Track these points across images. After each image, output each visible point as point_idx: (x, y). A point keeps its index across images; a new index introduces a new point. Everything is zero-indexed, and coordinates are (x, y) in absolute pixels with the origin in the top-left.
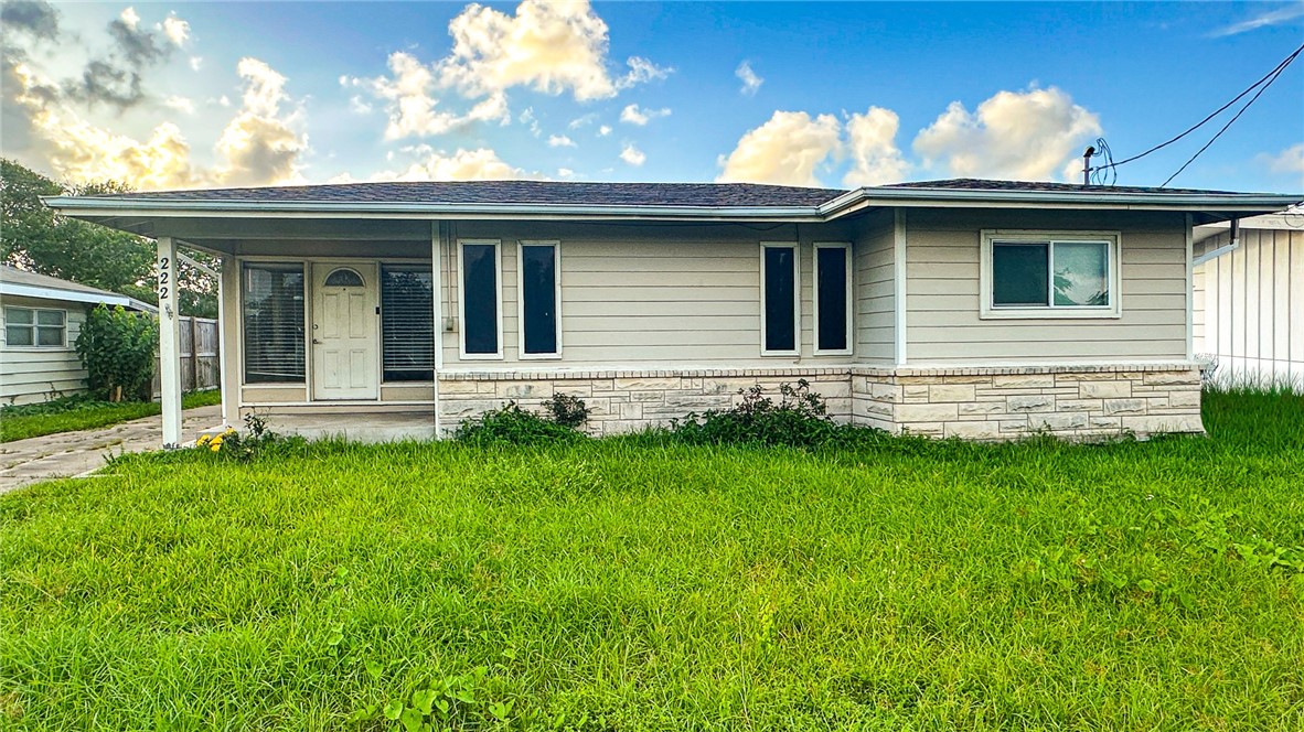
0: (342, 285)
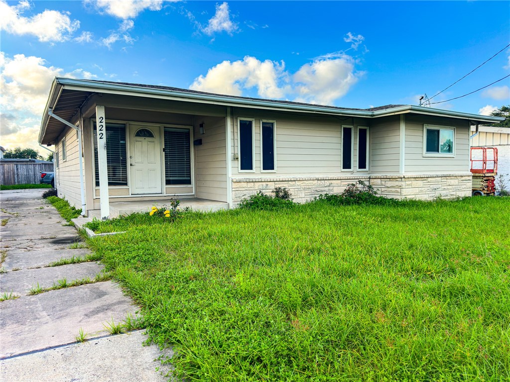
0: (144, 136)
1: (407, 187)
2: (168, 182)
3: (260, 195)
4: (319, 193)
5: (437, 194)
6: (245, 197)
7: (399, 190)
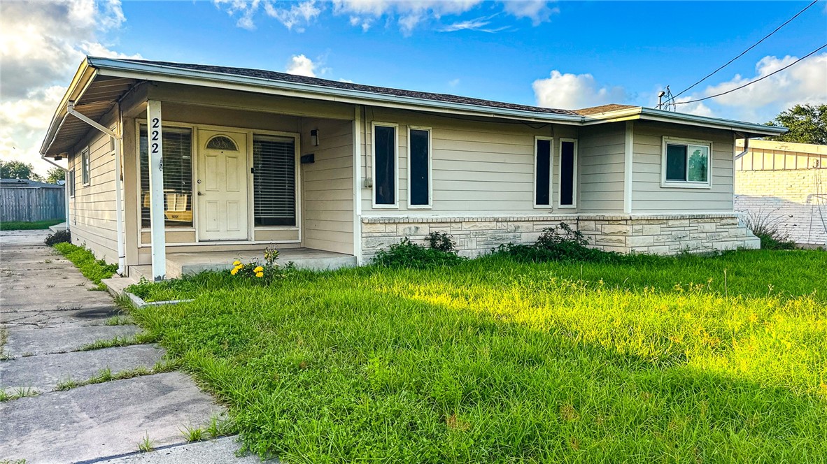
0: (220, 149)
1: (636, 234)
2: (258, 222)
3: (406, 244)
4: (499, 242)
5: (683, 246)
6: (383, 247)
7: (622, 238)
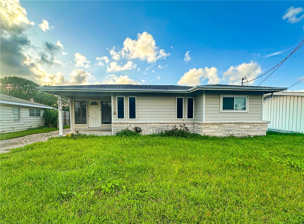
0: (94, 105)
1: (206, 128)
3: (127, 130)
4: (161, 130)
5: (231, 133)
6: (119, 130)
7: (201, 130)
